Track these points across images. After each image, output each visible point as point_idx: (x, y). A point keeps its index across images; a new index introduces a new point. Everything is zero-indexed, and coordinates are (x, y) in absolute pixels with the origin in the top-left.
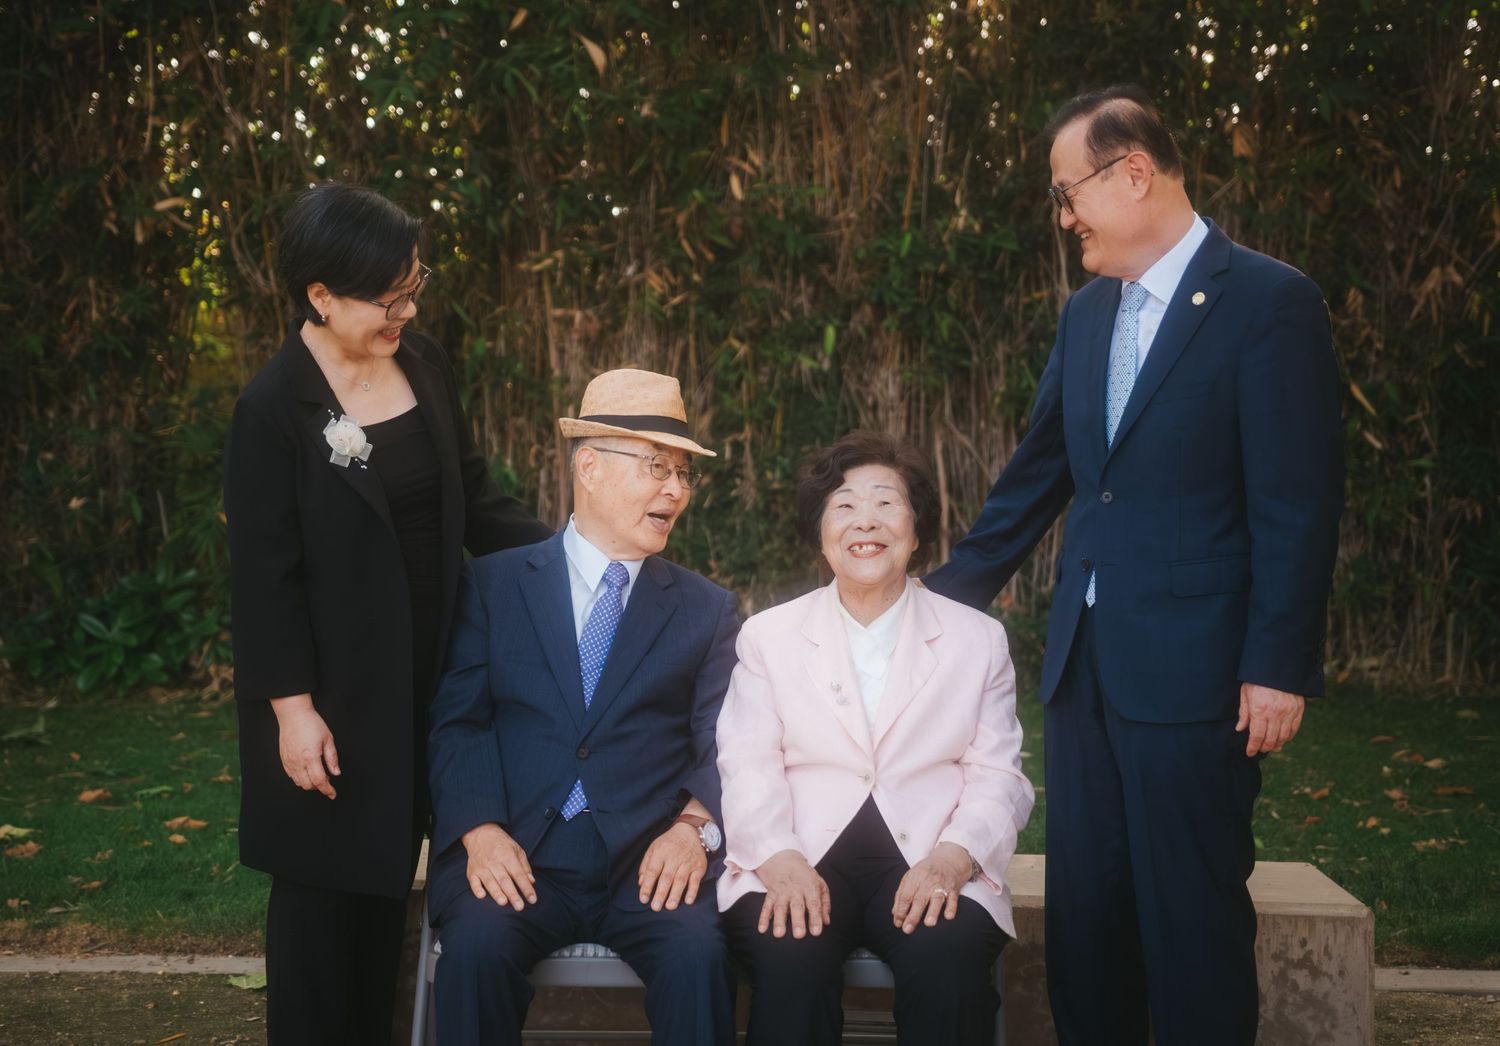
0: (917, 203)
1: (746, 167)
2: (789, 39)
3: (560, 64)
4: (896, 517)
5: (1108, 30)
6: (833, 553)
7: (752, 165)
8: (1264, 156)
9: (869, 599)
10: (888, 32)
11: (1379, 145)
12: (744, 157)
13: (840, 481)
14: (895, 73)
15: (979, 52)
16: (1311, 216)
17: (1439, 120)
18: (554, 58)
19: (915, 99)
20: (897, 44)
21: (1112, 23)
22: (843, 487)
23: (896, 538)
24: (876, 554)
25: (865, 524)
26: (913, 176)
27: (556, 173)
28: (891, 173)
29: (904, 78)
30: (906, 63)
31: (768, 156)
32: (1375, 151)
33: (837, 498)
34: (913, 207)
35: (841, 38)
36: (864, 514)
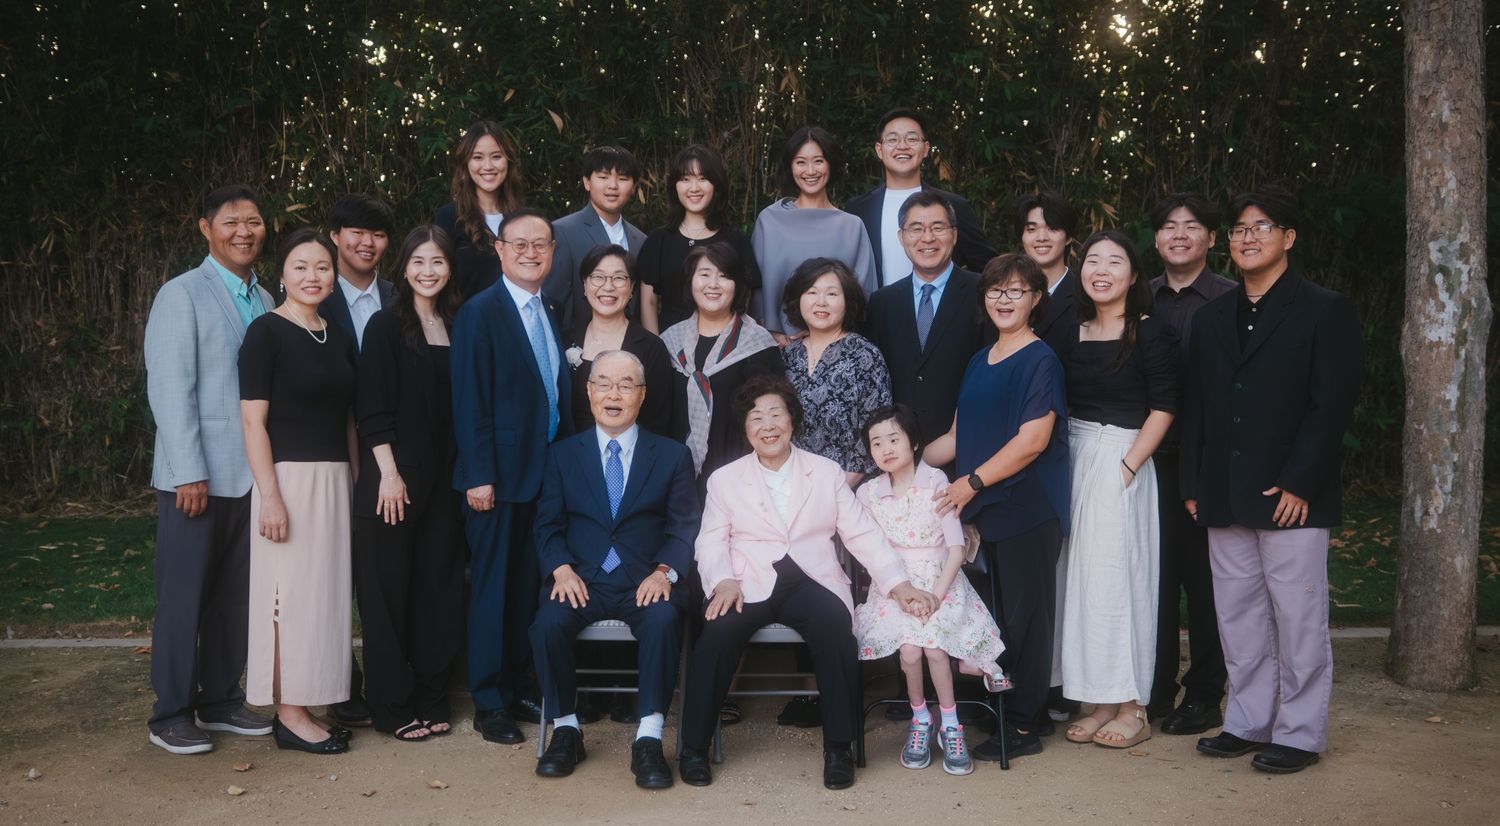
0: (751, 206)
1: (648, 183)
2: (673, 108)
3: (535, 126)
4: (783, 421)
5: (864, 104)
6: (754, 442)
7: (651, 182)
8: (957, 179)
9: (774, 461)
10: (732, 103)
11: (1024, 174)
12: (646, 177)
13: (753, 406)
14: (737, 128)
15: (788, 116)
16: (986, 214)
17: (1059, 158)
18: (531, 123)
19: (750, 144)
20: (737, 111)
21: (866, 100)
22: (755, 409)
23: (783, 432)
24: (774, 441)
25: (768, 428)
26: (749, 189)
27: (532, 188)
28: (736, 188)
29: (742, 131)
30: (744, 122)
31: (661, 177)
32: (1023, 177)
33: (752, 415)
34: (748, 209)
35: (705, 107)
36: (768, 421)
